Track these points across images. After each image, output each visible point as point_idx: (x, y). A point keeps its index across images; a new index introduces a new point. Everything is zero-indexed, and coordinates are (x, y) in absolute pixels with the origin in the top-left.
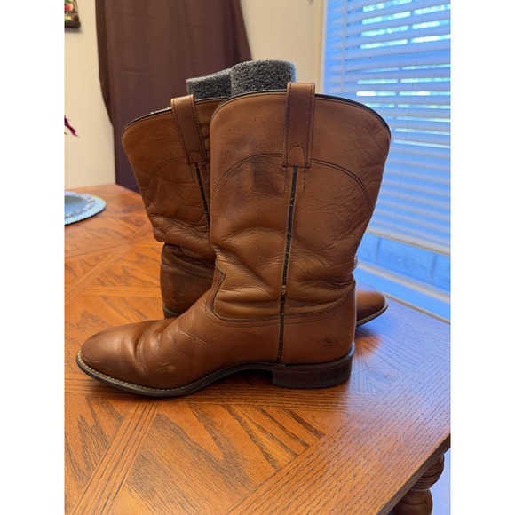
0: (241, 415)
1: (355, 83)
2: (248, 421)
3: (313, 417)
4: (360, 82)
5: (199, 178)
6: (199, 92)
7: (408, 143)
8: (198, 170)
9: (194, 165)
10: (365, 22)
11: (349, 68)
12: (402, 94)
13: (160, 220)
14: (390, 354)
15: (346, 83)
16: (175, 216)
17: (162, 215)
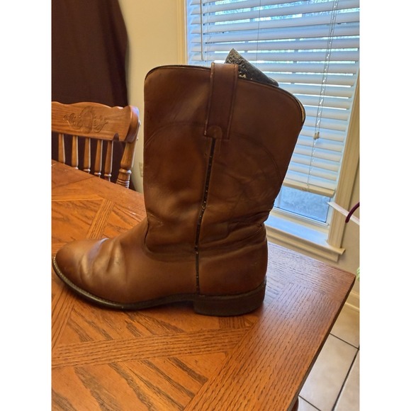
0: (128, 371)
2: (135, 378)
3: (196, 362)
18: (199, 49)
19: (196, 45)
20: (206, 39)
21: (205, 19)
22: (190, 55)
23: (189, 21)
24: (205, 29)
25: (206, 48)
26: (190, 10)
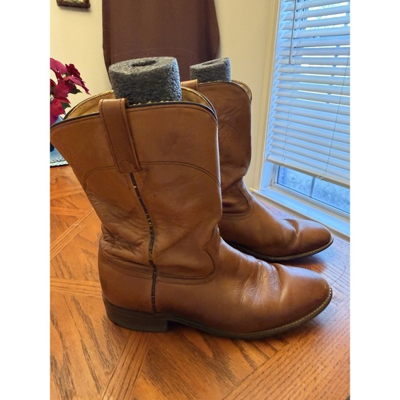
18: (288, 53)
19: (284, 50)
20: (295, 44)
21: (297, 24)
22: (278, 59)
23: (281, 26)
24: (296, 34)
25: (294, 53)
26: (282, 16)
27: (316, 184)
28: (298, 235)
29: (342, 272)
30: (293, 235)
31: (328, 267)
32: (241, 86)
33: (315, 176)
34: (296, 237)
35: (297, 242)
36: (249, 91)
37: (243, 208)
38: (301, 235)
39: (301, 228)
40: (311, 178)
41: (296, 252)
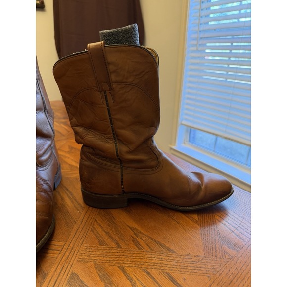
0: (132, 275)
1: (204, 45)
2: (137, 281)
3: (185, 279)
4: (208, 44)
5: (107, 101)
6: (108, 40)
7: (236, 81)
8: (106, 96)
9: (103, 92)
10: (212, 8)
11: (202, 35)
12: (233, 52)
13: (80, 129)
14: (236, 226)
15: (200, 45)
16: (90, 127)
17: (81, 126)
25: (200, 42)
27: (218, 141)
28: (203, 187)
29: (241, 219)
30: (199, 186)
31: (229, 215)
32: (150, 51)
33: (217, 135)
34: (201, 188)
35: (202, 194)
36: (157, 56)
37: (153, 163)
38: (206, 187)
39: (206, 180)
40: (214, 137)
41: (202, 202)
